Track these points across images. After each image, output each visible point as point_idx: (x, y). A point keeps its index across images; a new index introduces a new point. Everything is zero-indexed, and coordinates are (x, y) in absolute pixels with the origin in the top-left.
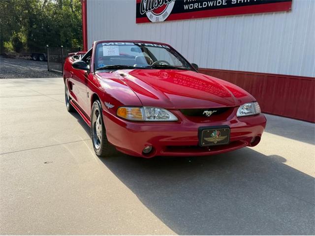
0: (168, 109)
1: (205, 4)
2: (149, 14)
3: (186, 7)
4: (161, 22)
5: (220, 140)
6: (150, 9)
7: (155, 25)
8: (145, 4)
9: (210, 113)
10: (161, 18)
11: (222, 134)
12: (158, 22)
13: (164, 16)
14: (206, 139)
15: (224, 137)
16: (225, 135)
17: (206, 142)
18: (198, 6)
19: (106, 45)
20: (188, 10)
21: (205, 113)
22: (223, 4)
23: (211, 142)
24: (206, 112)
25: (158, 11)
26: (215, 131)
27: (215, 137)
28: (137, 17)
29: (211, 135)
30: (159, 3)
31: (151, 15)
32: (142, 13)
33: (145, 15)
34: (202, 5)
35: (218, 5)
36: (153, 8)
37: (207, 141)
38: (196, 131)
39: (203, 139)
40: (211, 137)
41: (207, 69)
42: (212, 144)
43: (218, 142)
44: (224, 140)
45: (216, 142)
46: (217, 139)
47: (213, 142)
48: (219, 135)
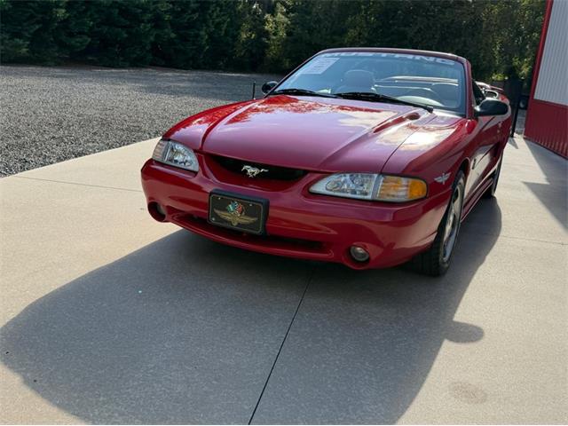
0: (196, 152)
5: (243, 221)
9: (256, 171)
14: (217, 211)
15: (252, 220)
16: (254, 217)
17: (218, 218)
21: (246, 170)
23: (227, 221)
24: (248, 167)
26: (234, 202)
27: (234, 215)
29: (227, 208)
37: (220, 217)
39: (213, 211)
40: (226, 210)
42: (228, 226)
43: (239, 225)
44: (251, 224)
45: (235, 224)
46: (238, 219)
47: (230, 222)
48: (241, 213)
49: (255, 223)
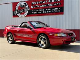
3: (32, 13)
4: (24, 17)
12: (22, 17)
13: (24, 15)
17: (72, 40)
18: (37, 13)
19: (32, 22)
25: (22, 14)
28: (13, 15)
30: (22, 12)
35: (43, 13)
36: (20, 13)
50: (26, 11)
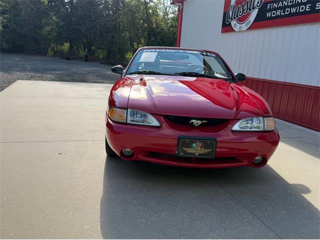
0: (152, 114)
1: (288, 11)
2: (233, 23)
3: (269, 15)
4: (244, 31)
5: (202, 152)
6: (234, 18)
7: (238, 33)
8: (231, 13)
9: (199, 122)
10: (244, 26)
11: (205, 146)
12: (240, 31)
13: (247, 25)
14: (185, 149)
15: (208, 150)
16: (210, 149)
17: (185, 153)
18: (280, 14)
19: (146, 52)
20: (271, 18)
21: (193, 123)
22: (307, 10)
23: (191, 154)
24: (194, 121)
25: (241, 20)
26: (196, 142)
27: (196, 149)
28: (223, 27)
29: (192, 146)
30: (243, 12)
31: (235, 25)
32: (228, 22)
33: (230, 25)
34: (284, 12)
35: (301, 11)
36: (237, 16)
37: (187, 152)
38: (175, 139)
39: (182, 149)
40: (192, 148)
41: (285, 82)
42: (192, 156)
43: (200, 155)
44: (208, 153)
45: (197, 154)
46: (199, 152)
47: (194, 154)
48: (201, 147)
49: (210, 152)
50: (254, 8)
